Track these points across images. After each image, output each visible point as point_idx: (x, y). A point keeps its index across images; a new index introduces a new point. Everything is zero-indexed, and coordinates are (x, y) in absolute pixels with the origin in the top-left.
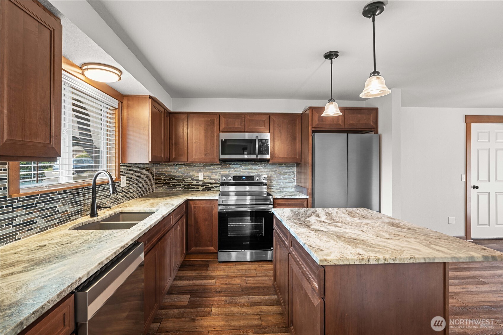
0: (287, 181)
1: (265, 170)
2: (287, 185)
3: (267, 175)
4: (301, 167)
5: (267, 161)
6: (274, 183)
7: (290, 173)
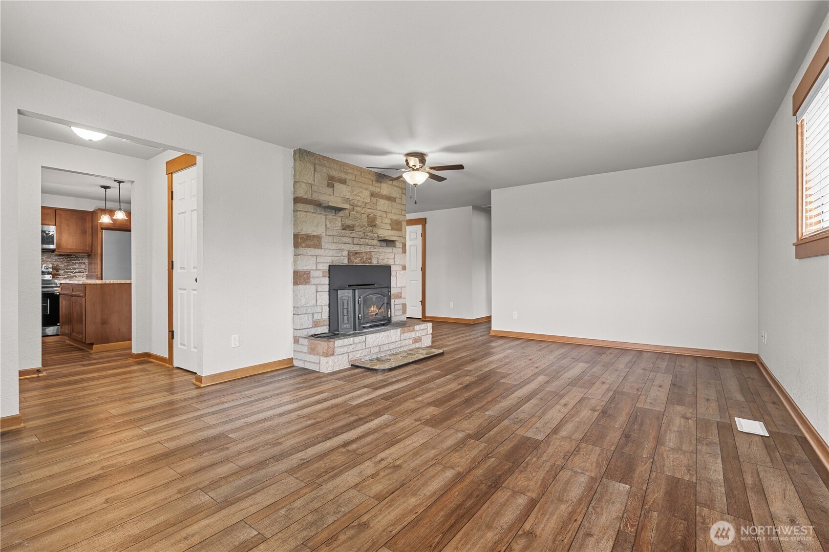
0: (77, 270)
1: (50, 260)
2: (76, 274)
3: (52, 264)
4: (92, 258)
5: (53, 251)
6: (61, 272)
7: (79, 263)
